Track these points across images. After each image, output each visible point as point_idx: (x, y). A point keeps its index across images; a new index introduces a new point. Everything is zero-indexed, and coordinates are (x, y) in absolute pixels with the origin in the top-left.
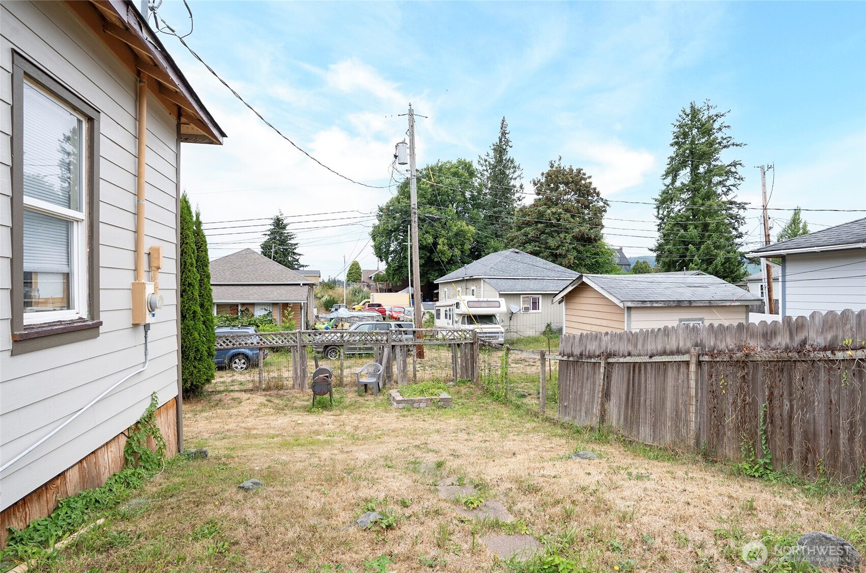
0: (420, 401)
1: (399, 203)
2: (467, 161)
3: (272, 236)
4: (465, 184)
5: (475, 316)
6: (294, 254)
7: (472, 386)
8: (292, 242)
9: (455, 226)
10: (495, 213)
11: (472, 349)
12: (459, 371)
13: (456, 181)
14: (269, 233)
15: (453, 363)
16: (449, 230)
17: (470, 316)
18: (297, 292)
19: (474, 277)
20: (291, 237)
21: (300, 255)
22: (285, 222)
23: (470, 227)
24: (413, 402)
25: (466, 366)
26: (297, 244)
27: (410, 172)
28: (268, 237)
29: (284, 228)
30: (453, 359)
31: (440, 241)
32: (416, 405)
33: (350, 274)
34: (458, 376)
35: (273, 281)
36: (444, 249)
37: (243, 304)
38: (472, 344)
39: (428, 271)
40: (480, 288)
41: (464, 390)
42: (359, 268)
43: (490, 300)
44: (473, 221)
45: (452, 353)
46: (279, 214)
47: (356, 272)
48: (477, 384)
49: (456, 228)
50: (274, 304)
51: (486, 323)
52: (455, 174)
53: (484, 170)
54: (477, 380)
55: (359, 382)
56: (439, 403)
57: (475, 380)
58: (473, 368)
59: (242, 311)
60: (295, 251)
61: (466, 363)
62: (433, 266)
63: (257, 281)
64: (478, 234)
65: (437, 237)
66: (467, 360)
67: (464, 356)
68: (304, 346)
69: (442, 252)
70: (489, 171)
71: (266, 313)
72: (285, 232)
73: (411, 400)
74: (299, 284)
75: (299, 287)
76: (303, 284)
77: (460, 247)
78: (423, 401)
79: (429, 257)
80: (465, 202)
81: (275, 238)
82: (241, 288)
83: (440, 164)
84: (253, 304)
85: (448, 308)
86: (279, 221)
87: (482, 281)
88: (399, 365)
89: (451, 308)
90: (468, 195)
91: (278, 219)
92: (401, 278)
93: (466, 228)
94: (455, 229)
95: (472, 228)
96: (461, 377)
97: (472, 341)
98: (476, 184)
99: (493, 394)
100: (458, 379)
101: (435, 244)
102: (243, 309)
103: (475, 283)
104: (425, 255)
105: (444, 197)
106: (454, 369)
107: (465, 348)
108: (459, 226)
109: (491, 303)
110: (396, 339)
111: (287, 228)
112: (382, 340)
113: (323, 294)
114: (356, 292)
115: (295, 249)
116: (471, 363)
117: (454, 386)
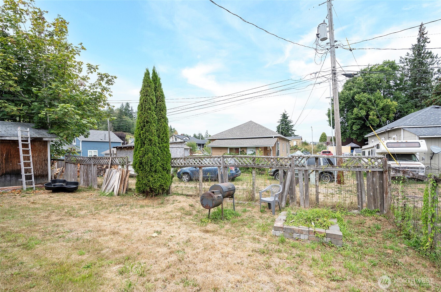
0: (301, 232)
1: (343, 94)
2: (391, 61)
3: (282, 122)
4: (390, 76)
5: (394, 155)
6: (292, 130)
7: (380, 218)
8: (291, 124)
9: (382, 103)
10: (414, 91)
11: (381, 178)
12: (365, 199)
13: (382, 76)
14: (280, 121)
15: (358, 191)
16: (377, 106)
17: (389, 154)
18: (270, 141)
19: (394, 128)
20: (290, 122)
21: (295, 130)
22: (287, 116)
23: (393, 102)
24: (293, 231)
25: (374, 195)
26: (293, 125)
27: (329, 44)
28: (280, 123)
29: (287, 118)
30: (357, 188)
31: (371, 113)
32: (295, 235)
33: (321, 139)
34: (364, 205)
35: (259, 136)
36: (374, 118)
37: (241, 148)
38: (381, 173)
39: (363, 132)
40: (400, 136)
41: (369, 221)
42: (326, 136)
43: (408, 141)
44: (396, 98)
45: (357, 180)
46: (284, 112)
47: (324, 138)
48: (387, 217)
49: (383, 104)
50: (257, 148)
51: (405, 160)
52: (382, 71)
53: (405, 66)
54: (388, 212)
55: (260, 199)
56: (325, 239)
57: (385, 212)
58: (382, 198)
59: (241, 152)
60: (292, 129)
61: (373, 193)
62: (367, 130)
63: (251, 136)
64: (401, 106)
65: (369, 111)
66: (374, 190)
67: (371, 185)
68: (226, 167)
69: (373, 120)
70: (409, 65)
71: (253, 152)
72: (287, 120)
73: (290, 229)
74: (272, 137)
75: (272, 138)
76: (275, 137)
77: (386, 116)
78: (304, 233)
79: (364, 124)
80: (390, 87)
81: (283, 123)
82: (242, 140)
83: (370, 67)
84: (246, 148)
85: (370, 150)
86: (285, 115)
87: (402, 130)
88: (301, 188)
89: (373, 149)
90: (392, 83)
91: (284, 114)
92: (345, 137)
93: (390, 103)
94: (381, 105)
95: (395, 103)
96: (369, 206)
97: (381, 170)
98: (399, 76)
99: (408, 237)
100: (365, 208)
101: (367, 115)
102: (242, 150)
103: (397, 132)
104: (361, 123)
105: (373, 86)
106: (360, 198)
107: (373, 177)
108: (385, 102)
109: (410, 144)
110: (299, 165)
111: (288, 118)
112: (286, 165)
113: (302, 148)
114: (320, 146)
115: (292, 127)
116: (380, 192)
117: (359, 214)
